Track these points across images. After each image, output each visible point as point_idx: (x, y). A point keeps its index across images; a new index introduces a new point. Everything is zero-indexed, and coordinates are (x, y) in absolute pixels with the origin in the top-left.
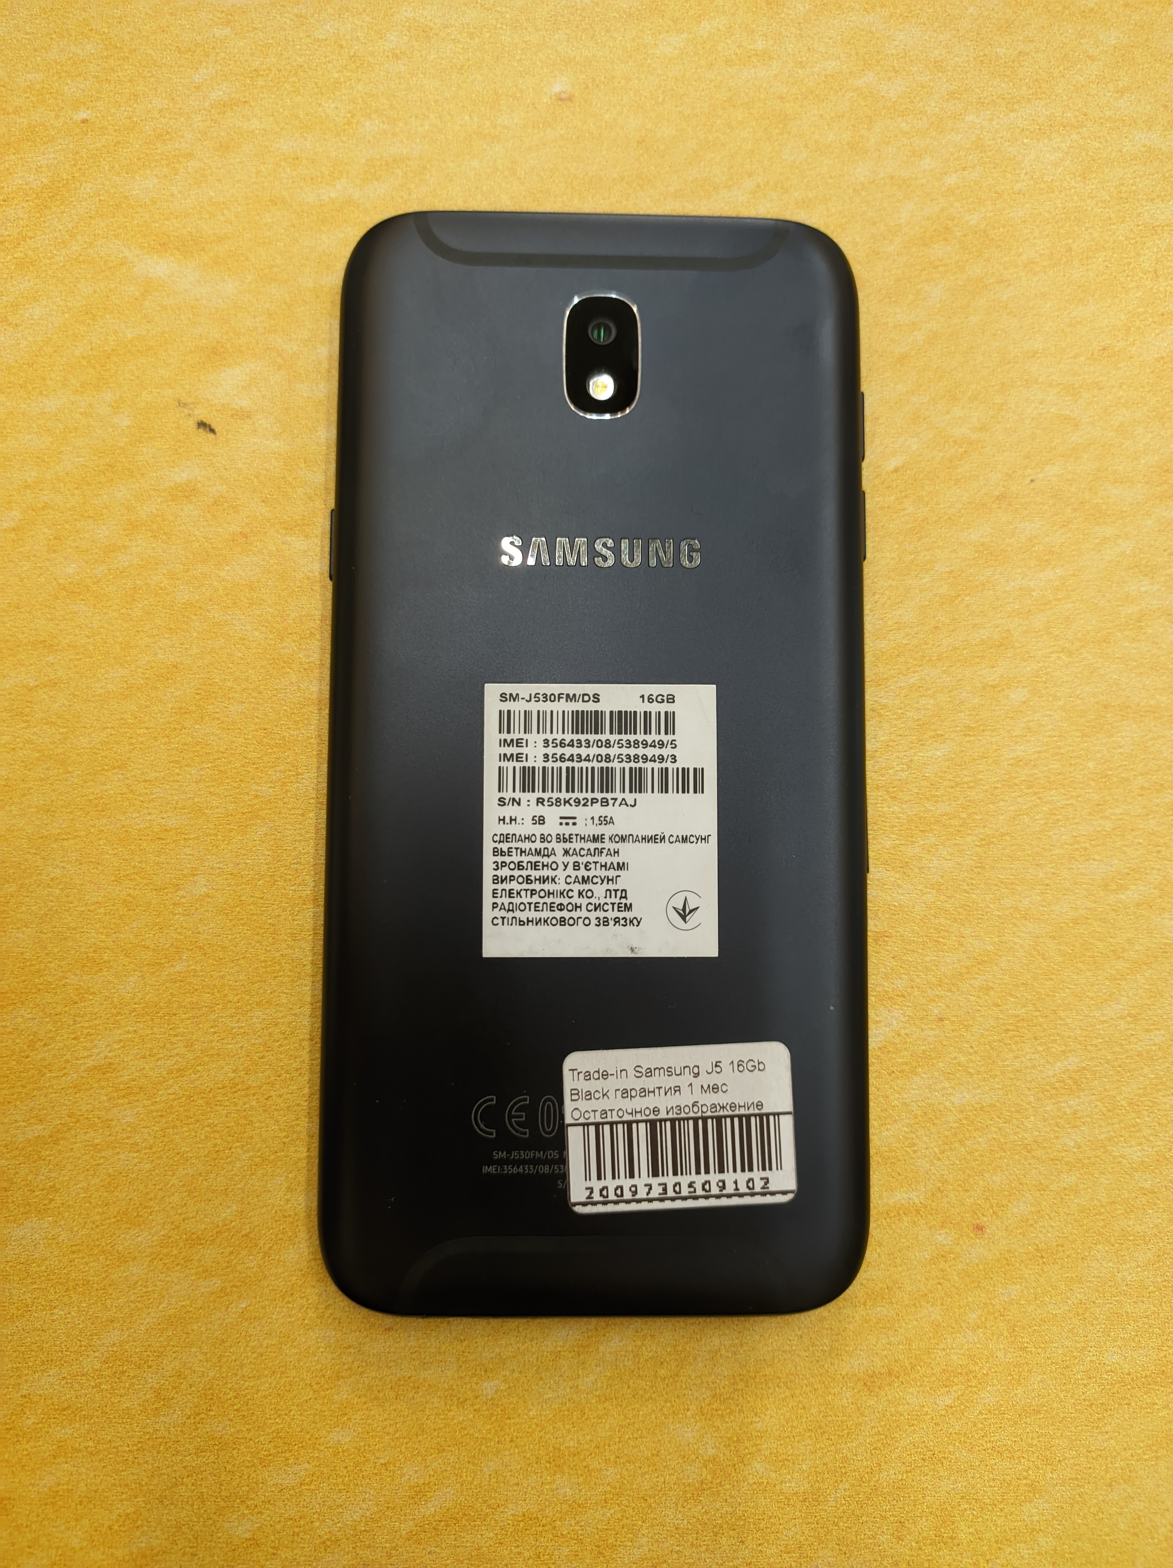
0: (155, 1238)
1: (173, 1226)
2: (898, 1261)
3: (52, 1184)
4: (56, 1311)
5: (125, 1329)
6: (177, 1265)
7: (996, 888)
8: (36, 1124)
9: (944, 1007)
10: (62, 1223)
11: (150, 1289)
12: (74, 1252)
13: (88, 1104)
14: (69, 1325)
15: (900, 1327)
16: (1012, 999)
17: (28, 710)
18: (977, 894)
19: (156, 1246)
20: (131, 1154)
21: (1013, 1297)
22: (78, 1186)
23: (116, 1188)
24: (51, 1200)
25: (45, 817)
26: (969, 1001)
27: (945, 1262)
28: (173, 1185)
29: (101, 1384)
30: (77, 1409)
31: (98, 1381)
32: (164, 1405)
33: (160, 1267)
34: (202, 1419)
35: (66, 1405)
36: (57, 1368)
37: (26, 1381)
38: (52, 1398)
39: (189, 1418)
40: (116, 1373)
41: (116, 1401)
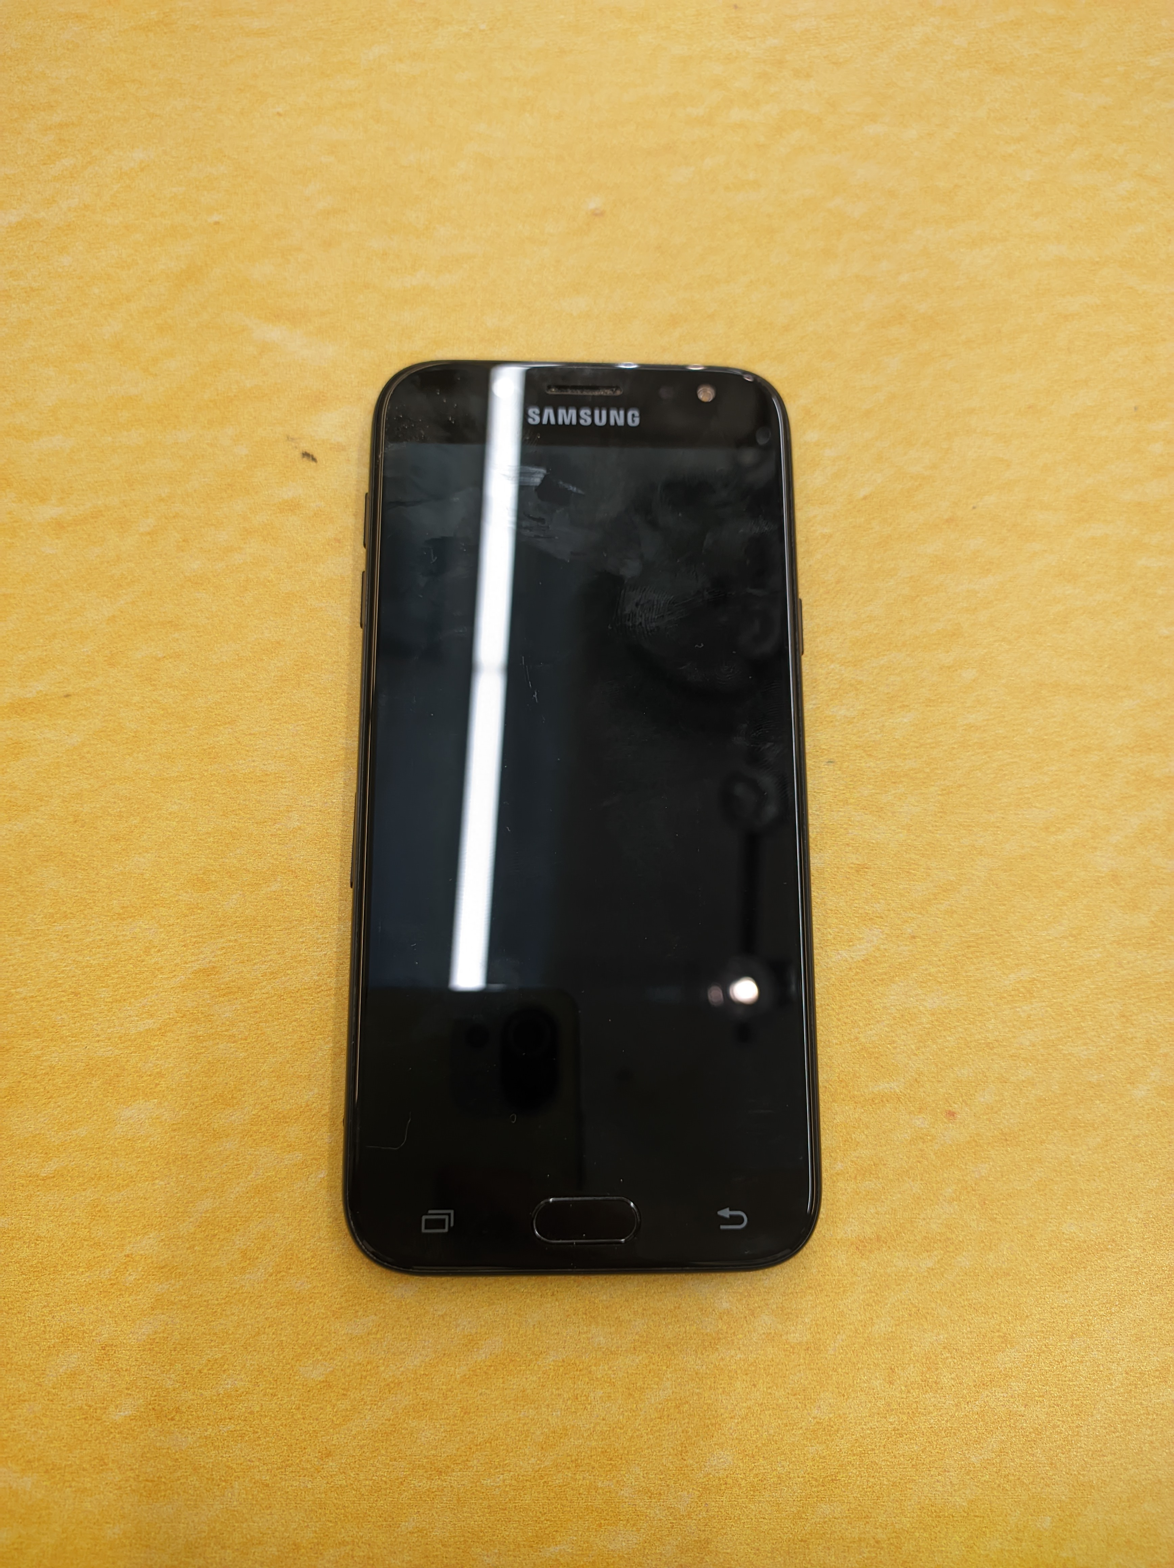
0: (247, 1117)
1: (263, 1107)
2: (883, 1141)
3: (158, 1070)
4: (157, 1181)
5: (217, 1197)
6: (265, 1140)
7: (956, 829)
8: (147, 1018)
9: (916, 927)
10: (166, 1104)
11: (240, 1162)
12: (175, 1130)
13: (193, 1001)
14: (168, 1194)
15: (886, 1199)
16: (972, 921)
17: (155, 676)
18: (940, 834)
19: (248, 1124)
20: (229, 1045)
21: (983, 1174)
22: (181, 1072)
23: (214, 1073)
24: (157, 1085)
25: (166, 763)
26: (937, 922)
27: (923, 1142)
28: (264, 1071)
29: (194, 1246)
30: (173, 1268)
31: (192, 1243)
32: (249, 1264)
33: (250, 1143)
34: (283, 1276)
35: (163, 1264)
36: (156, 1232)
37: (130, 1243)
38: (152, 1257)
39: (271, 1275)
40: (208, 1236)
41: (207, 1260)
